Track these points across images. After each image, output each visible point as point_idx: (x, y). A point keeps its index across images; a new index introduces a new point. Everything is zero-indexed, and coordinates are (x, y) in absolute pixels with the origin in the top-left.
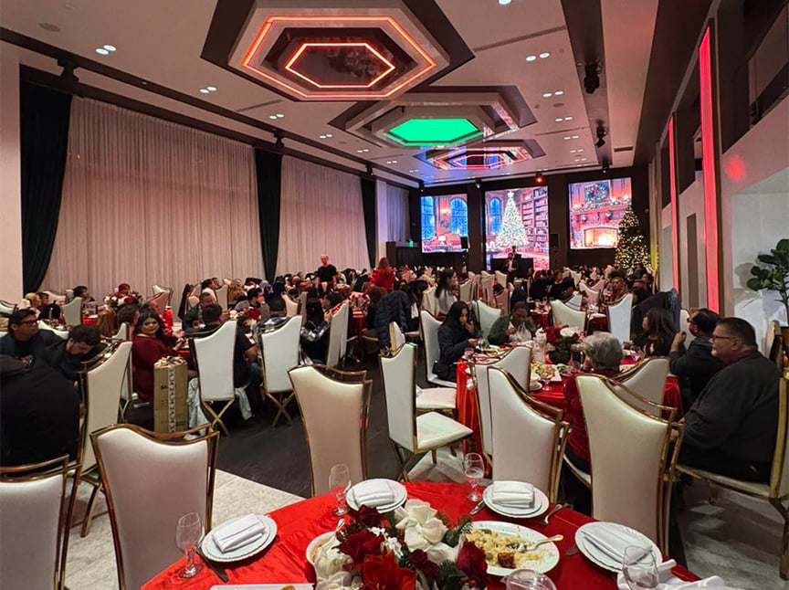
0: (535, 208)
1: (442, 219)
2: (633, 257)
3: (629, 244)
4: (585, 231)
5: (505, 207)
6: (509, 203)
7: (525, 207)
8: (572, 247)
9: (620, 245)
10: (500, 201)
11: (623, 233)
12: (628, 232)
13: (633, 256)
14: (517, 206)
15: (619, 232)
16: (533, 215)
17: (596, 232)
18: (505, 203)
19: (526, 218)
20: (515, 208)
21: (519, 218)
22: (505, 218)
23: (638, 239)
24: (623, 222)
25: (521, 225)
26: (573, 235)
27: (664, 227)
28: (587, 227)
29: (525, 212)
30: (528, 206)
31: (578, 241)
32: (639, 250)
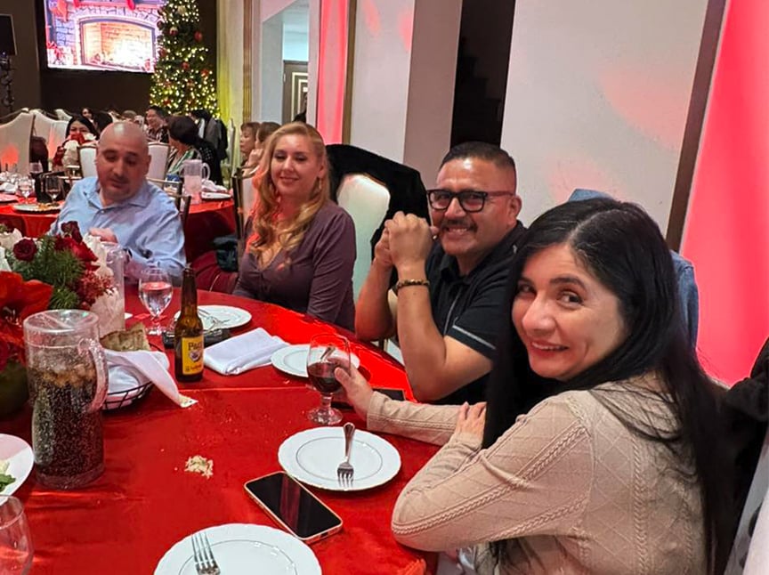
2: (188, 97)
3: (177, 64)
4: (82, 23)
8: (52, 62)
9: (161, 64)
11: (167, 34)
12: (177, 35)
13: (187, 91)
15: (158, 33)
17: (108, 28)
23: (198, 53)
24: (167, 9)
26: (52, 30)
27: (264, 19)
28: (86, 14)
31: (67, 50)
32: (198, 79)
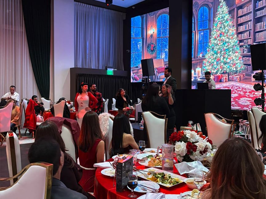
0: (256, 11)
1: (149, 42)
5: (215, 16)
6: (220, 10)
7: (240, 12)
10: (210, 9)
14: (230, 12)
16: (251, 24)
18: (216, 10)
19: (242, 29)
20: (227, 17)
21: (233, 31)
22: (215, 34)
25: (234, 41)
29: (241, 20)
30: (245, 10)
